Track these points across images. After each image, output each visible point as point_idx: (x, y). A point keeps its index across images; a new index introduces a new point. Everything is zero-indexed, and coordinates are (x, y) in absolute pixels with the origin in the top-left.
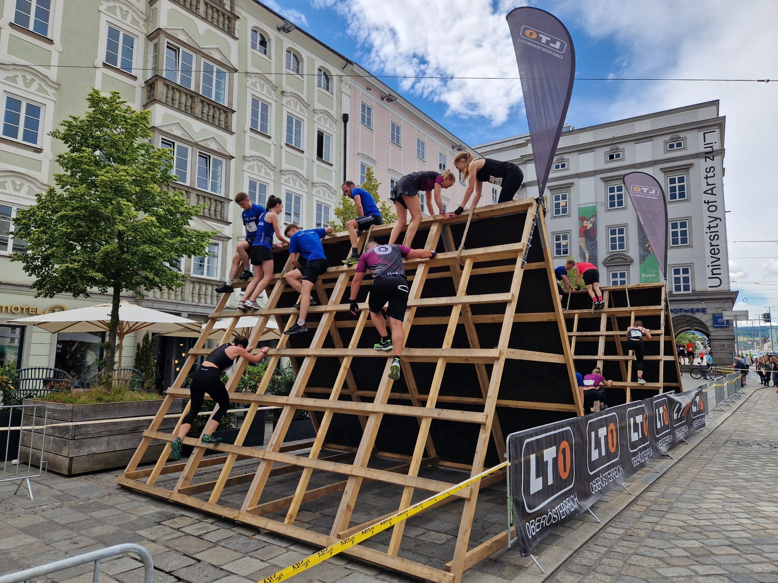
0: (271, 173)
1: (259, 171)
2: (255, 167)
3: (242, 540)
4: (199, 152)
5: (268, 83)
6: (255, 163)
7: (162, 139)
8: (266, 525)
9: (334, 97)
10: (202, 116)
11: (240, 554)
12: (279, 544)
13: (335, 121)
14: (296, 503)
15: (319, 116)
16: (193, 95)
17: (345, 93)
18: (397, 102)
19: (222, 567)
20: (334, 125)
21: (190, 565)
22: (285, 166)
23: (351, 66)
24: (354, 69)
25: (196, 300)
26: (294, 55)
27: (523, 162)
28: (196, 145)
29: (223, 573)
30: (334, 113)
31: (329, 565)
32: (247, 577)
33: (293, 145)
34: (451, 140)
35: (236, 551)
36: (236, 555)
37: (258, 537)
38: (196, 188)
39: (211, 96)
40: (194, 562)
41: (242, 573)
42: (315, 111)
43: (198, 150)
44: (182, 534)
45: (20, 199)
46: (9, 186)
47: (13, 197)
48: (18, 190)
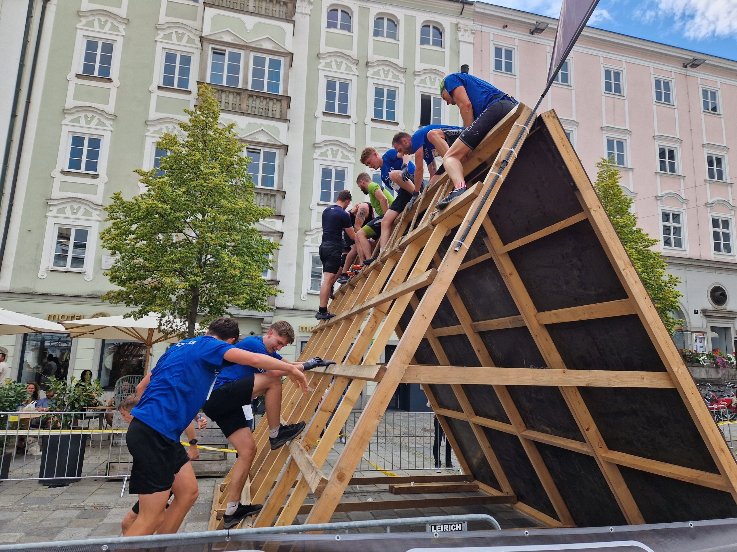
0: (351, 155)
1: (335, 156)
2: (329, 153)
4: (247, 148)
5: (346, 59)
6: (329, 148)
9: (447, 50)
15: (422, 77)
16: (239, 92)
17: (464, 42)
23: (472, 7)
24: (477, 10)
28: (241, 140)
30: (446, 69)
33: (384, 119)
34: (677, 57)
42: (415, 74)
43: (247, 146)
45: (77, 220)
46: (68, 211)
47: (70, 220)
48: (75, 213)
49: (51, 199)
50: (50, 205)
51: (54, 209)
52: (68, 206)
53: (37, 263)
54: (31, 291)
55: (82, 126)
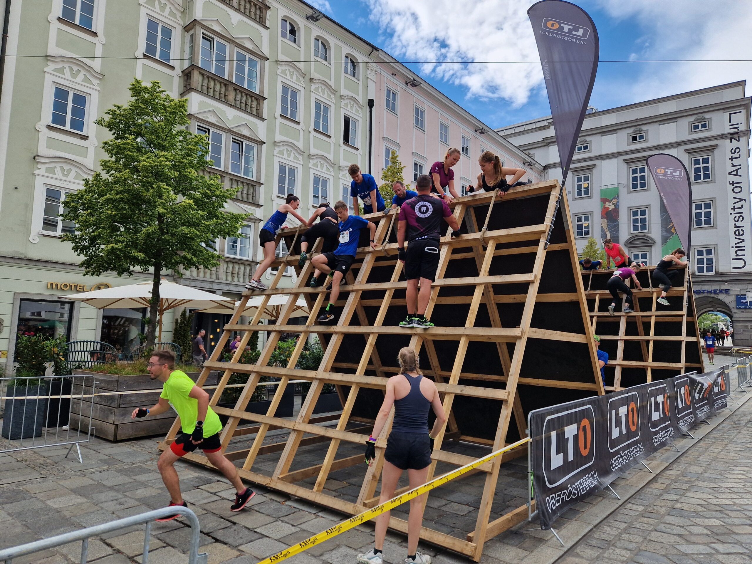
0: (300, 157)
1: (289, 156)
2: (285, 152)
3: (274, 505)
4: (233, 138)
5: (297, 71)
6: (285, 147)
7: (198, 125)
8: (296, 492)
9: (360, 83)
10: (235, 103)
11: (272, 518)
12: (309, 510)
13: (361, 107)
14: (325, 472)
15: (346, 101)
16: (226, 84)
17: (370, 79)
18: (422, 87)
19: (255, 530)
20: (360, 110)
21: (226, 527)
22: (313, 151)
23: (377, 53)
24: (380, 56)
25: (230, 278)
26: (322, 43)
27: (545, 144)
28: (230, 131)
29: (257, 536)
30: (360, 99)
31: (356, 531)
32: (279, 540)
33: (321, 130)
34: (474, 124)
35: (268, 515)
36: (269, 519)
37: (288, 503)
38: (230, 172)
39: (243, 85)
40: (229, 524)
41: (274, 536)
42: (341, 97)
43: (232, 136)
44: (218, 498)
45: (68, 183)
46: (58, 170)
47: (62, 182)
48: (66, 175)
49: (38, 156)
50: (38, 163)
51: (43, 167)
52: (58, 165)
53: (27, 226)
54: (22, 256)
55: (67, 78)
